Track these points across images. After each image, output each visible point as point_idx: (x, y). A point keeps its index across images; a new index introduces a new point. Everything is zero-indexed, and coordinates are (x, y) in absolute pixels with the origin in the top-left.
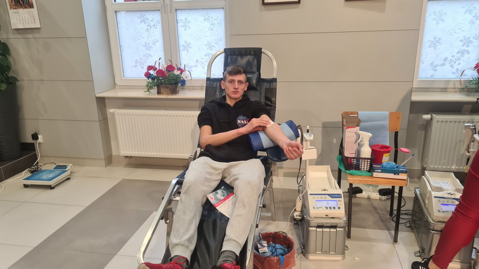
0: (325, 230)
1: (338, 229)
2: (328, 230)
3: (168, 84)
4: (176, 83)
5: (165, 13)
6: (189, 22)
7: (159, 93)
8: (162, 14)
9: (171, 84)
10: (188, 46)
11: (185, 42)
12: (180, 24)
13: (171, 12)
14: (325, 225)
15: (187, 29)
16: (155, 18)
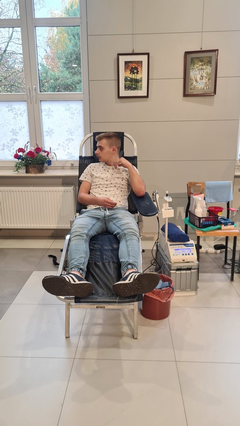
0: (182, 272)
1: (192, 271)
2: (185, 272)
3: (36, 164)
4: (43, 164)
5: (31, 103)
6: (52, 111)
7: (27, 172)
8: (28, 104)
9: (39, 164)
10: (51, 132)
11: (49, 128)
12: (44, 114)
13: (36, 103)
14: (183, 268)
15: (50, 117)
16: (22, 107)
